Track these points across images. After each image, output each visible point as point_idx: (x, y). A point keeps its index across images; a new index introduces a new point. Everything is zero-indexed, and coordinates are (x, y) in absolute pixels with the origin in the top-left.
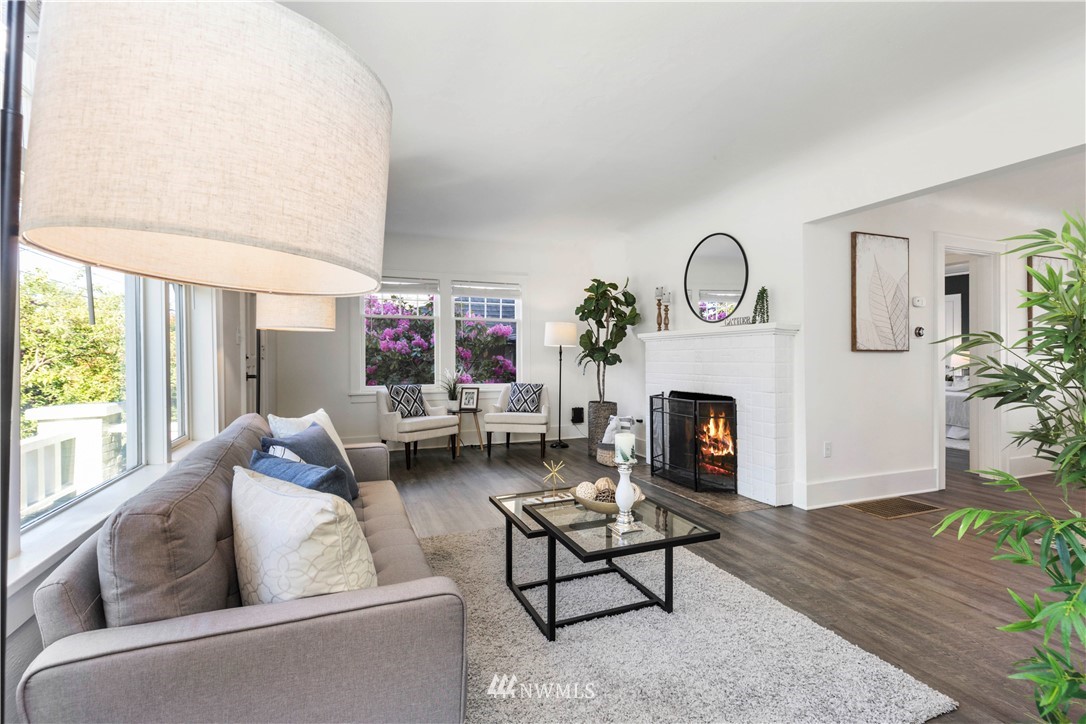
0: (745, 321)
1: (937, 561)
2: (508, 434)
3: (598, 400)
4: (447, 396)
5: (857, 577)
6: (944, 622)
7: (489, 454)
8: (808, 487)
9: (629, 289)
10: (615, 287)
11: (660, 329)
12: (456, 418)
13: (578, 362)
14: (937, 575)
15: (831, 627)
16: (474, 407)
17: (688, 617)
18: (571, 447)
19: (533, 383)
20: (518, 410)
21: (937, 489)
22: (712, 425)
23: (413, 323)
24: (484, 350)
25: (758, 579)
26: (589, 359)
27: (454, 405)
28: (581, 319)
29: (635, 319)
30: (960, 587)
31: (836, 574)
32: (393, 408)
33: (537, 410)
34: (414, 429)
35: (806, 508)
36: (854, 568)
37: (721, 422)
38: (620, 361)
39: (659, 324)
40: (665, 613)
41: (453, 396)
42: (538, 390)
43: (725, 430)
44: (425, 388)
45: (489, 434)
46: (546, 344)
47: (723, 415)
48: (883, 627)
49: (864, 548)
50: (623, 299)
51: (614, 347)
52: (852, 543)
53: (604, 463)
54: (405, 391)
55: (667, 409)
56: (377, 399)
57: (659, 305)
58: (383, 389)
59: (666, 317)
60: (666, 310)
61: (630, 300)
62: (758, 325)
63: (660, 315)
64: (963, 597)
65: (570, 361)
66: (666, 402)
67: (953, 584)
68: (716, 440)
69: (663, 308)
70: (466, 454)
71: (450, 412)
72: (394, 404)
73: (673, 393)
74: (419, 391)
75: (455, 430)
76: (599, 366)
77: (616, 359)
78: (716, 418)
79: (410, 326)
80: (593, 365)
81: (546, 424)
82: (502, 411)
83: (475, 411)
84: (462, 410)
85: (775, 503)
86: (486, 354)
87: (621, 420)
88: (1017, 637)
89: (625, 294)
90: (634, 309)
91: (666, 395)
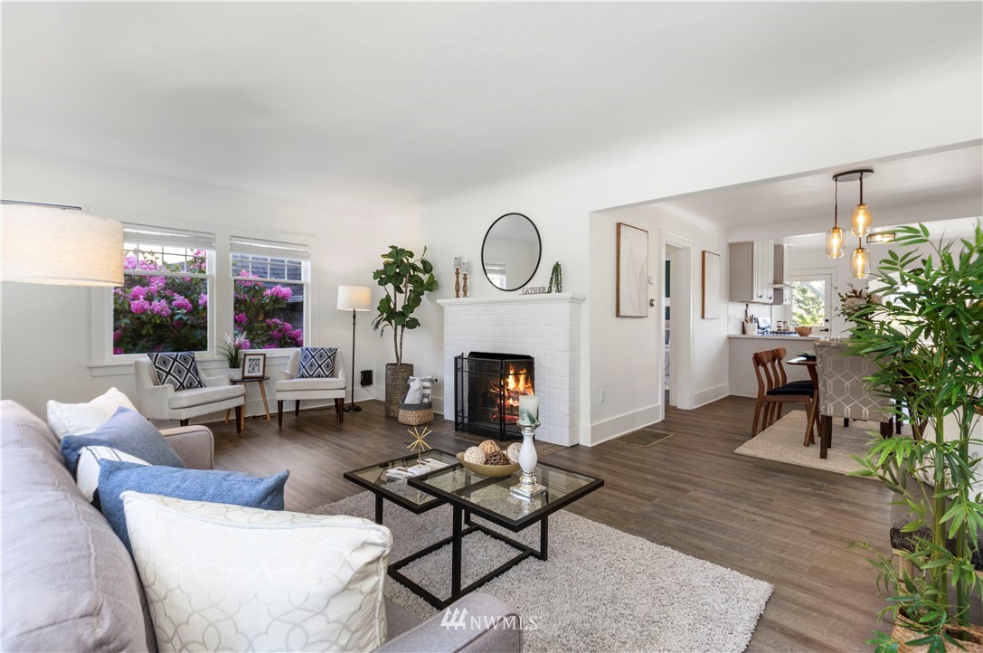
0: (541, 291)
1: (695, 476)
2: (298, 402)
3: (396, 362)
4: (227, 364)
5: (656, 497)
6: (724, 522)
7: (280, 424)
8: (592, 428)
9: (427, 258)
10: (411, 255)
11: (458, 296)
12: (240, 388)
13: (374, 326)
14: (701, 487)
15: (666, 544)
16: (260, 374)
17: (561, 561)
18: (364, 409)
19: (326, 347)
20: (311, 376)
21: (660, 420)
22: (511, 380)
23: (170, 281)
24: (257, 313)
25: (591, 513)
26: (386, 322)
27: (237, 374)
28: (380, 283)
29: (432, 286)
30: (718, 493)
31: (642, 498)
32: (159, 380)
33: (332, 374)
34: (192, 403)
35: (591, 446)
36: (650, 490)
37: (522, 378)
38: (419, 325)
39: (457, 291)
40: (542, 562)
41: (234, 362)
42: (332, 354)
43: (526, 383)
44: (198, 355)
45: (280, 403)
46: (339, 308)
47: (524, 371)
48: (694, 535)
49: (645, 472)
50: (421, 266)
51: (412, 312)
52: (636, 470)
53: (408, 423)
54: (175, 360)
55: (466, 368)
56: (136, 371)
57: (457, 273)
58: (144, 358)
59: (465, 285)
60: (465, 279)
61: (427, 267)
62: (554, 294)
63: (458, 283)
64: (723, 501)
65: (365, 325)
66: (465, 362)
67: (713, 492)
68: (517, 393)
69: (461, 276)
70: (251, 426)
71: (234, 382)
72: (160, 376)
73: (472, 354)
74: (193, 359)
75: (239, 402)
76: (396, 330)
77: (414, 324)
78: (517, 375)
79: (166, 284)
80: (389, 330)
81: (344, 388)
82: (292, 378)
83: (261, 379)
84: (245, 380)
85: (568, 445)
86: (261, 317)
87: (422, 380)
88: (769, 525)
89: (424, 262)
90: (432, 276)
91: (466, 355)
